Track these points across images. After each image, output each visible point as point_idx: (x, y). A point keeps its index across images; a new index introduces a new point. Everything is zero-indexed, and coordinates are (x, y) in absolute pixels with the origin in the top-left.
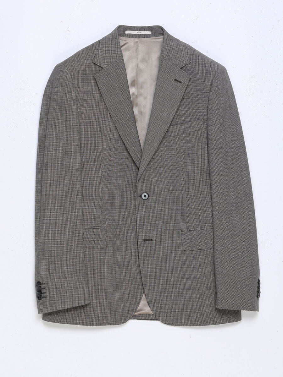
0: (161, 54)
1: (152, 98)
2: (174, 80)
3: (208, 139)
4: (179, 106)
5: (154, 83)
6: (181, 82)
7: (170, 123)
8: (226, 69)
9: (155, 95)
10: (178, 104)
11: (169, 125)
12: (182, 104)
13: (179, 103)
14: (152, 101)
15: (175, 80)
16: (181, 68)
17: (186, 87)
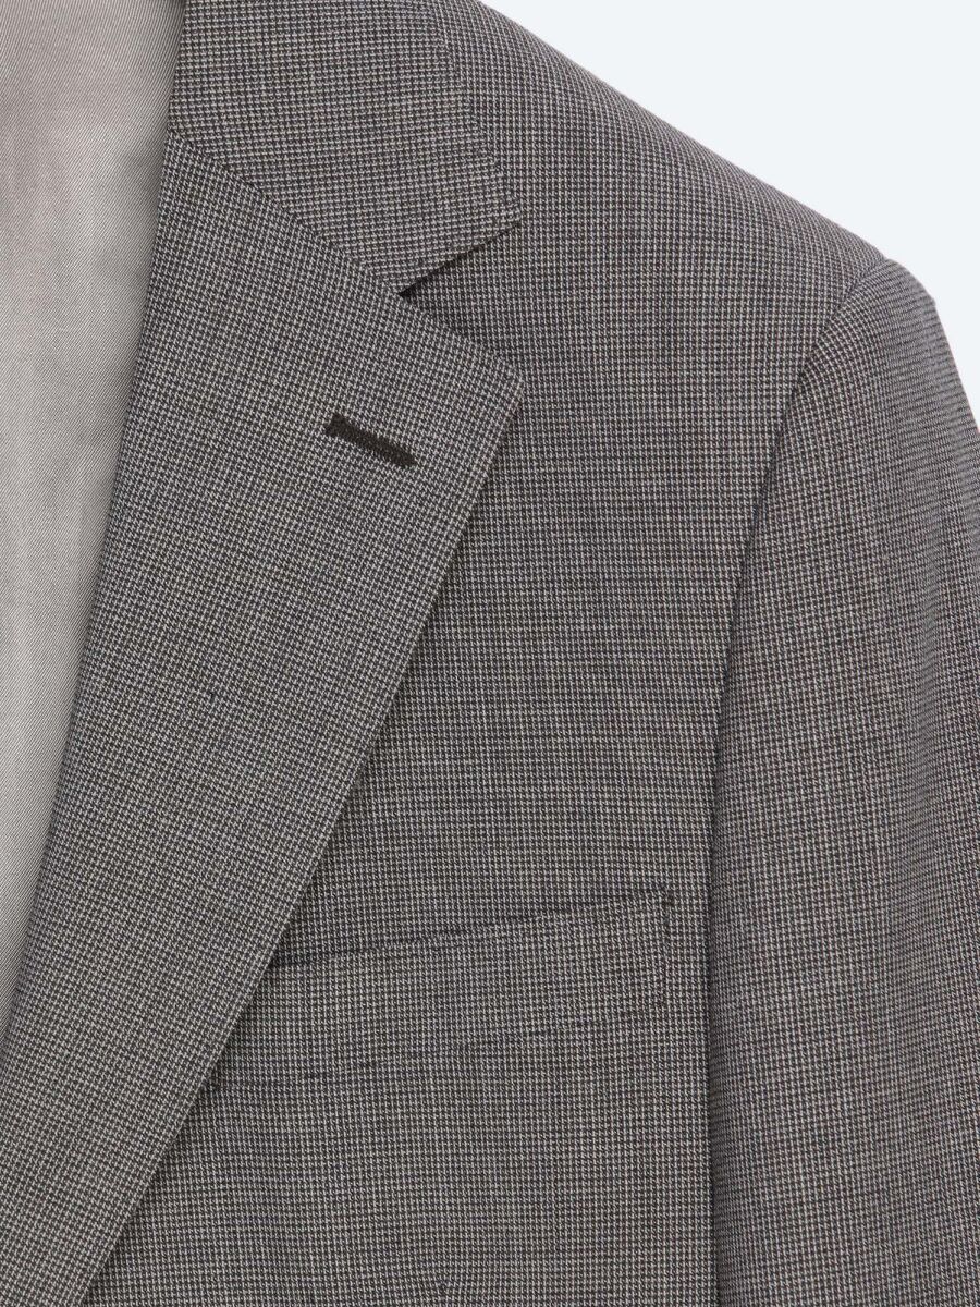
0: (170, 125)
1: (62, 642)
2: (329, 431)
3: (716, 1125)
4: (383, 741)
5: (89, 469)
6: (401, 457)
7: (271, 940)
8: (929, 302)
9: (94, 606)
10: (362, 714)
11: (260, 959)
12: (417, 711)
13: (380, 709)
14: (59, 674)
15: (339, 426)
16: (406, 294)
17: (459, 520)
